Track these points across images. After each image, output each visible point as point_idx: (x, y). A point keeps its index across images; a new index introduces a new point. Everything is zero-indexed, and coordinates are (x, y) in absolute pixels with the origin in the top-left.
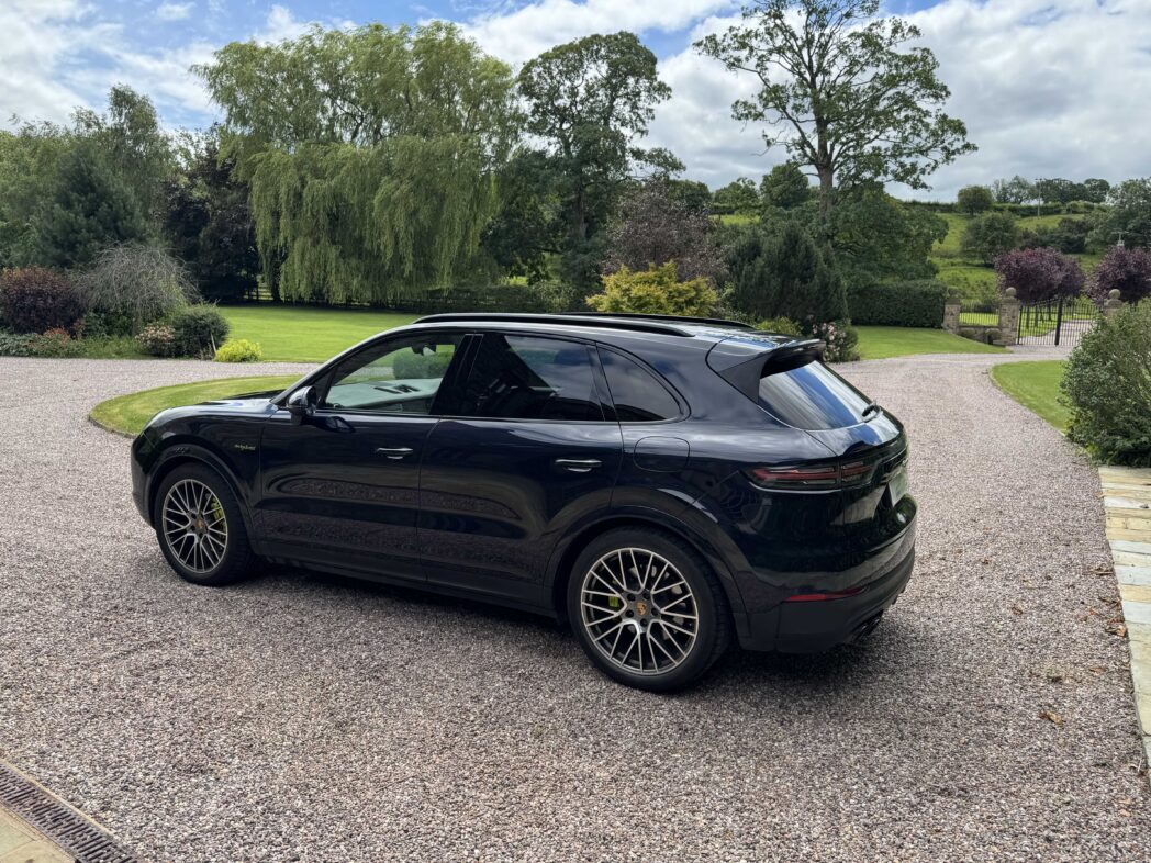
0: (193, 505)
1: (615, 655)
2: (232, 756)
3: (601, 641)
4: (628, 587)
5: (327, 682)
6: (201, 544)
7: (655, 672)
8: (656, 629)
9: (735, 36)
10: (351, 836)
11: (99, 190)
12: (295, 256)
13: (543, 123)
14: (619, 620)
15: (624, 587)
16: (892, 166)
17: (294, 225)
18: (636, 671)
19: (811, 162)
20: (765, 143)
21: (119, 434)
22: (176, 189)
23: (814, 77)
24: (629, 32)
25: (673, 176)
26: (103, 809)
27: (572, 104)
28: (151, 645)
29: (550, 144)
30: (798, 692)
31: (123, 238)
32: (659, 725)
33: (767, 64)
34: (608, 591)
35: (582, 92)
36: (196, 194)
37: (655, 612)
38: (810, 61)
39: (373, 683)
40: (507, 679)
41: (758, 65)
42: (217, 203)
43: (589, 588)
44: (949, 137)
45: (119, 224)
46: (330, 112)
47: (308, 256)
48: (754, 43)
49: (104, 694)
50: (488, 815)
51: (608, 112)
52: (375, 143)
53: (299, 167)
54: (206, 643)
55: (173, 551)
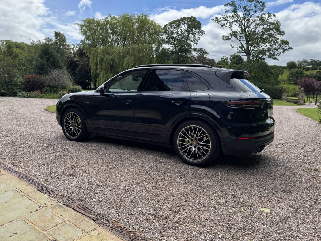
0: (72, 119)
1: (187, 156)
2: (81, 173)
3: (183, 152)
4: (191, 137)
5: (107, 160)
6: (74, 130)
7: (198, 160)
8: (199, 149)
9: (223, 17)
10: (112, 190)
11: (50, 55)
12: (101, 76)
13: (169, 41)
14: (188, 146)
15: (190, 137)
16: (268, 53)
17: (101, 67)
18: (193, 160)
19: (244, 52)
20: (231, 47)
21: (53, 112)
22: (70, 58)
23: (245, 29)
24: (194, 16)
25: (205, 56)
26: (45, 181)
27: (177, 36)
28: (60, 151)
29: (171, 47)
30: (240, 169)
31: (56, 68)
32: (199, 173)
33: (232, 25)
34: (185, 138)
35: (180, 33)
36: (75, 59)
37: (198, 144)
38: (245, 24)
39: (119, 161)
40: (156, 162)
41: (230, 25)
42: (81, 62)
43: (180, 137)
44: (284, 45)
45: (55, 63)
46: (112, 38)
47: (104, 76)
48: (229, 19)
49: (47, 160)
50: (150, 188)
51: (187, 38)
52: (124, 46)
53: (103, 52)
54: (74, 152)
55: (66, 132)
